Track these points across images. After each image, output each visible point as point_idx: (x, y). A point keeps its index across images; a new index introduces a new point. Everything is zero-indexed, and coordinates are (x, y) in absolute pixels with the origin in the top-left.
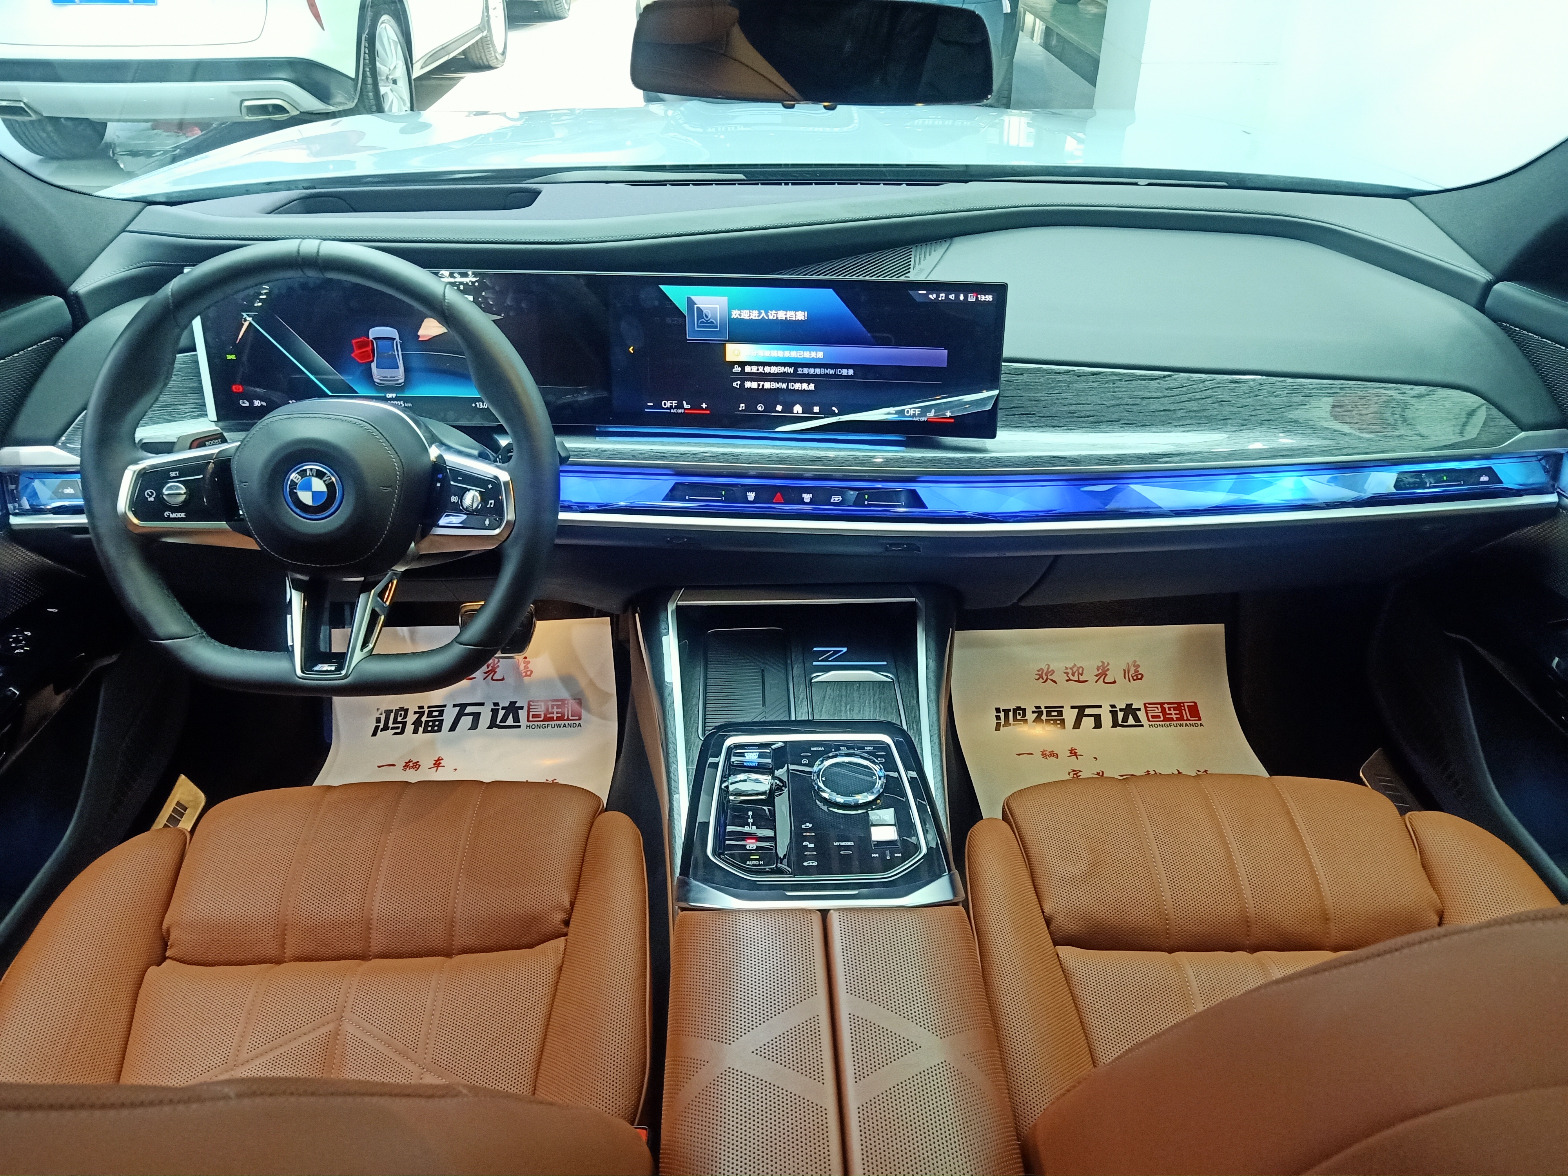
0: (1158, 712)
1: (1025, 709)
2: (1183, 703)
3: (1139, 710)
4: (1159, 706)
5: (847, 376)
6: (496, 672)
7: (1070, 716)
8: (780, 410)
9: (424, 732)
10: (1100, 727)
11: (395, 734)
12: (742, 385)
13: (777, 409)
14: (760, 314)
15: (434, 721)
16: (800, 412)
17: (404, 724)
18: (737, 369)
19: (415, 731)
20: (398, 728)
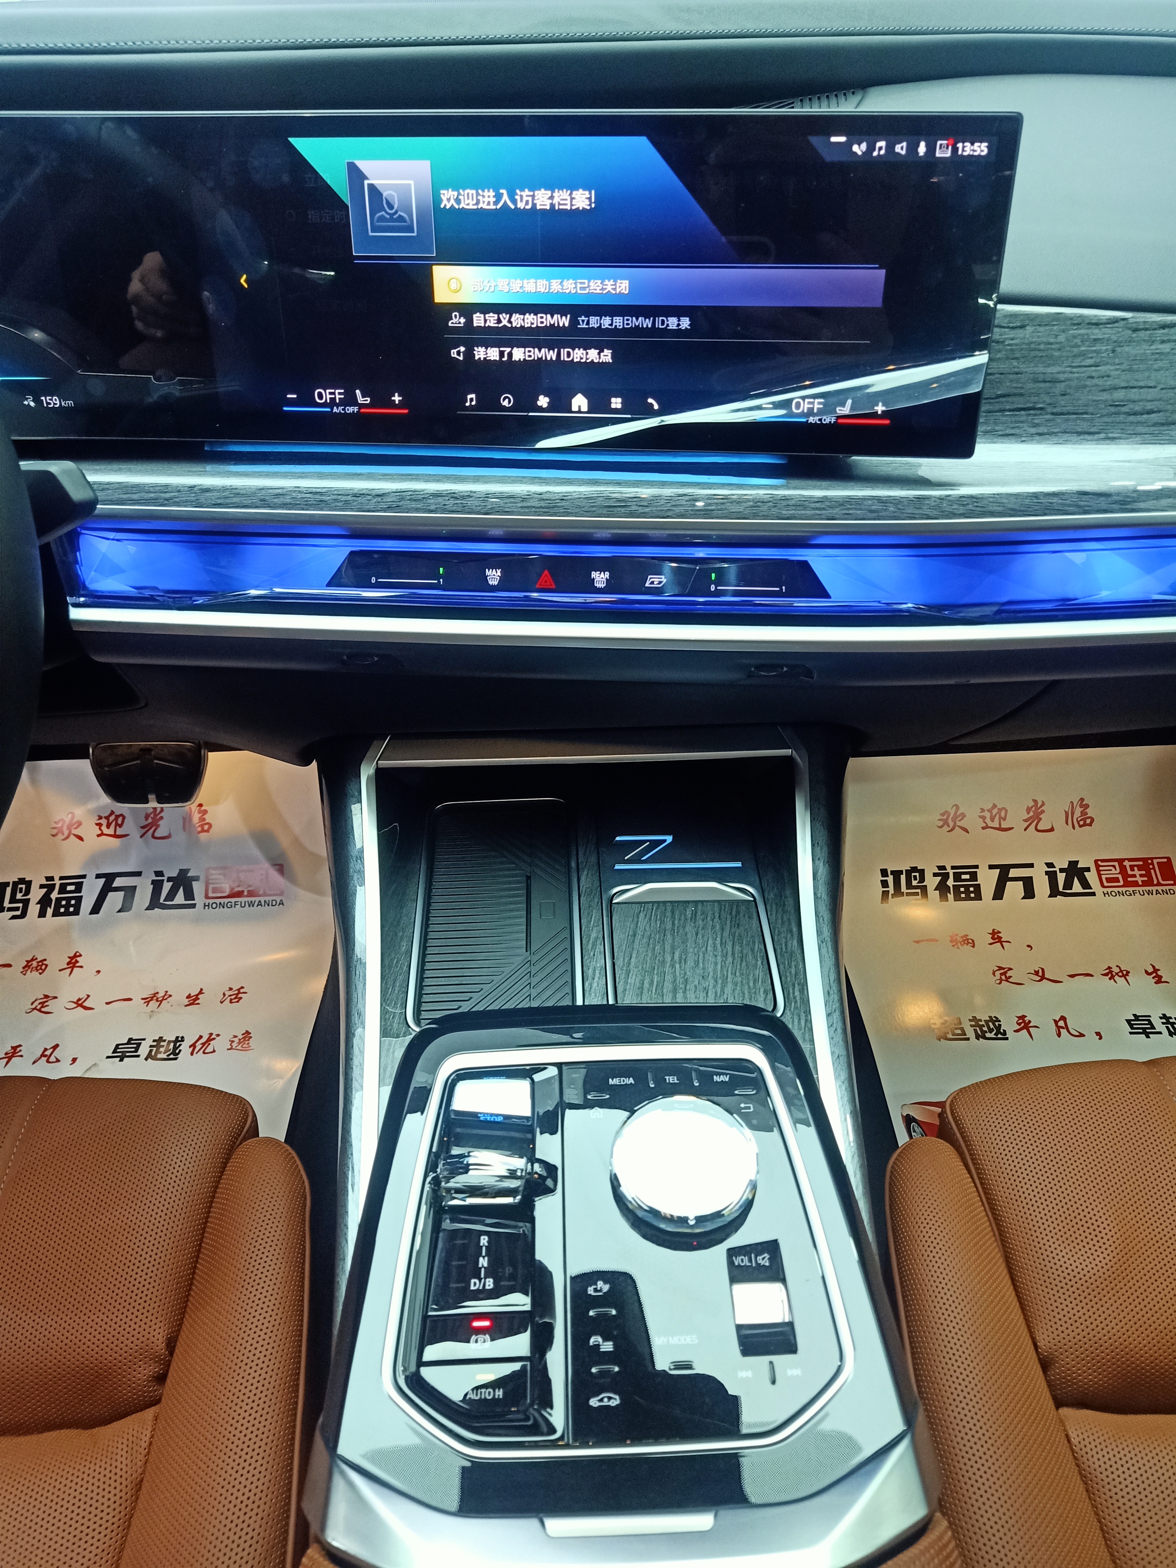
0: (1115, 872)
1: (923, 870)
2: (1152, 859)
3: (1088, 869)
4: (1116, 864)
5: (679, 332)
6: (158, 826)
7: (988, 880)
8: (545, 405)
9: (53, 915)
10: (1033, 896)
11: (14, 917)
12: (469, 354)
13: (539, 403)
14: (498, 197)
15: (68, 899)
16: (585, 408)
17: (26, 903)
18: (457, 321)
19: (42, 914)
20: (17, 909)
